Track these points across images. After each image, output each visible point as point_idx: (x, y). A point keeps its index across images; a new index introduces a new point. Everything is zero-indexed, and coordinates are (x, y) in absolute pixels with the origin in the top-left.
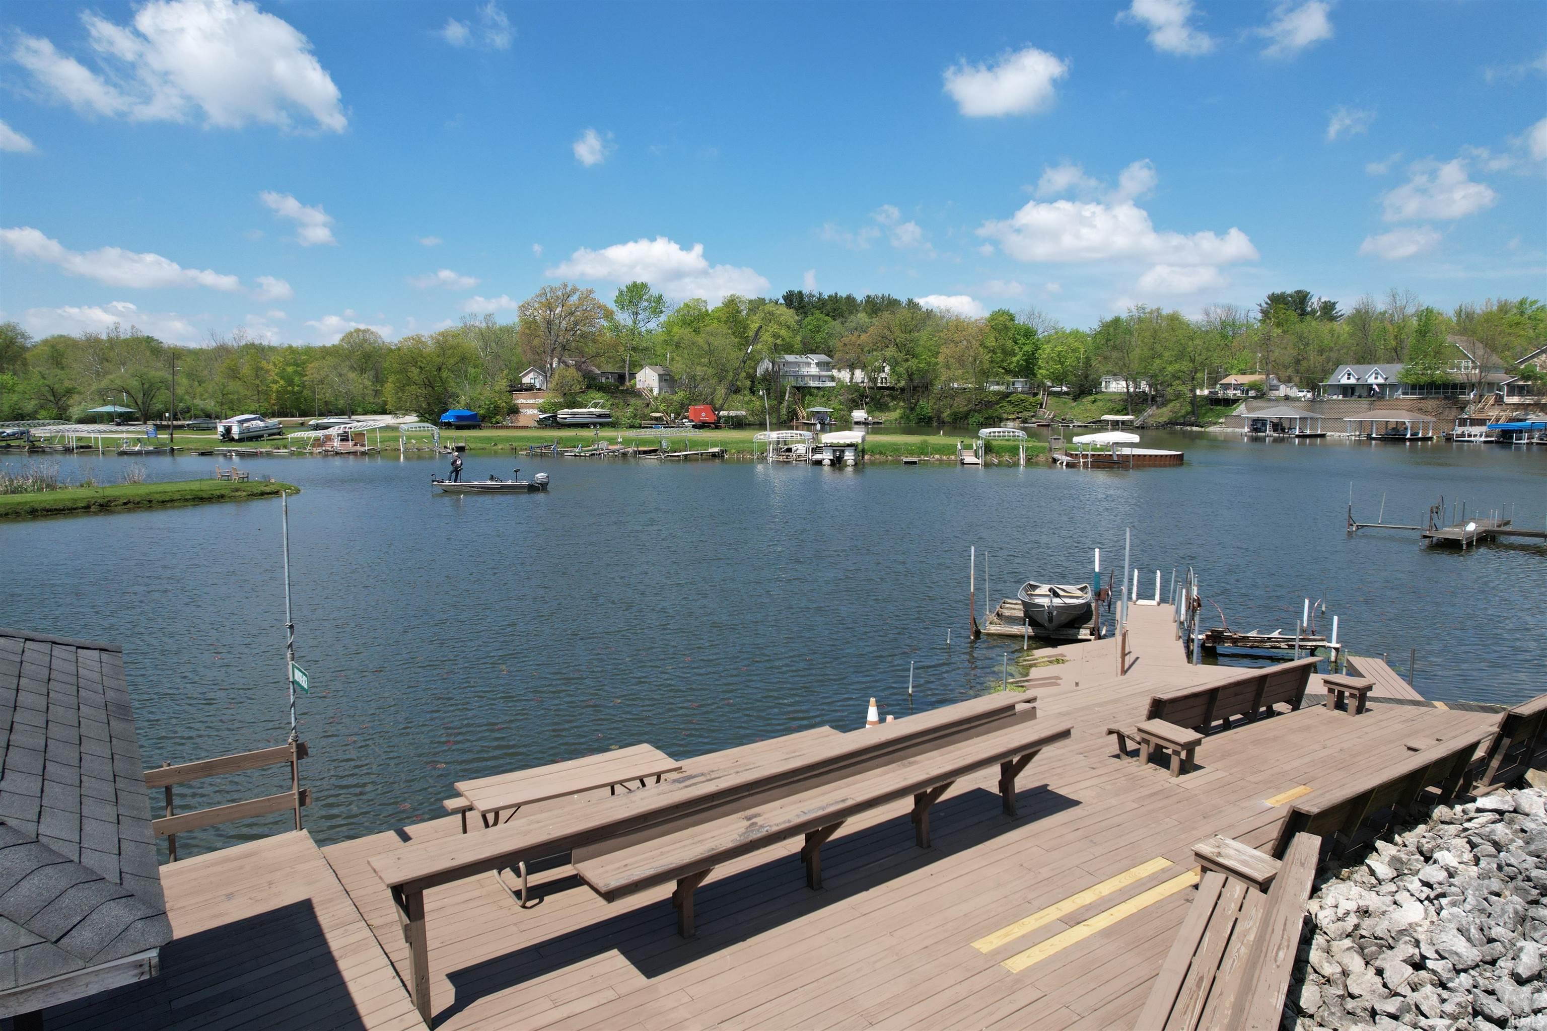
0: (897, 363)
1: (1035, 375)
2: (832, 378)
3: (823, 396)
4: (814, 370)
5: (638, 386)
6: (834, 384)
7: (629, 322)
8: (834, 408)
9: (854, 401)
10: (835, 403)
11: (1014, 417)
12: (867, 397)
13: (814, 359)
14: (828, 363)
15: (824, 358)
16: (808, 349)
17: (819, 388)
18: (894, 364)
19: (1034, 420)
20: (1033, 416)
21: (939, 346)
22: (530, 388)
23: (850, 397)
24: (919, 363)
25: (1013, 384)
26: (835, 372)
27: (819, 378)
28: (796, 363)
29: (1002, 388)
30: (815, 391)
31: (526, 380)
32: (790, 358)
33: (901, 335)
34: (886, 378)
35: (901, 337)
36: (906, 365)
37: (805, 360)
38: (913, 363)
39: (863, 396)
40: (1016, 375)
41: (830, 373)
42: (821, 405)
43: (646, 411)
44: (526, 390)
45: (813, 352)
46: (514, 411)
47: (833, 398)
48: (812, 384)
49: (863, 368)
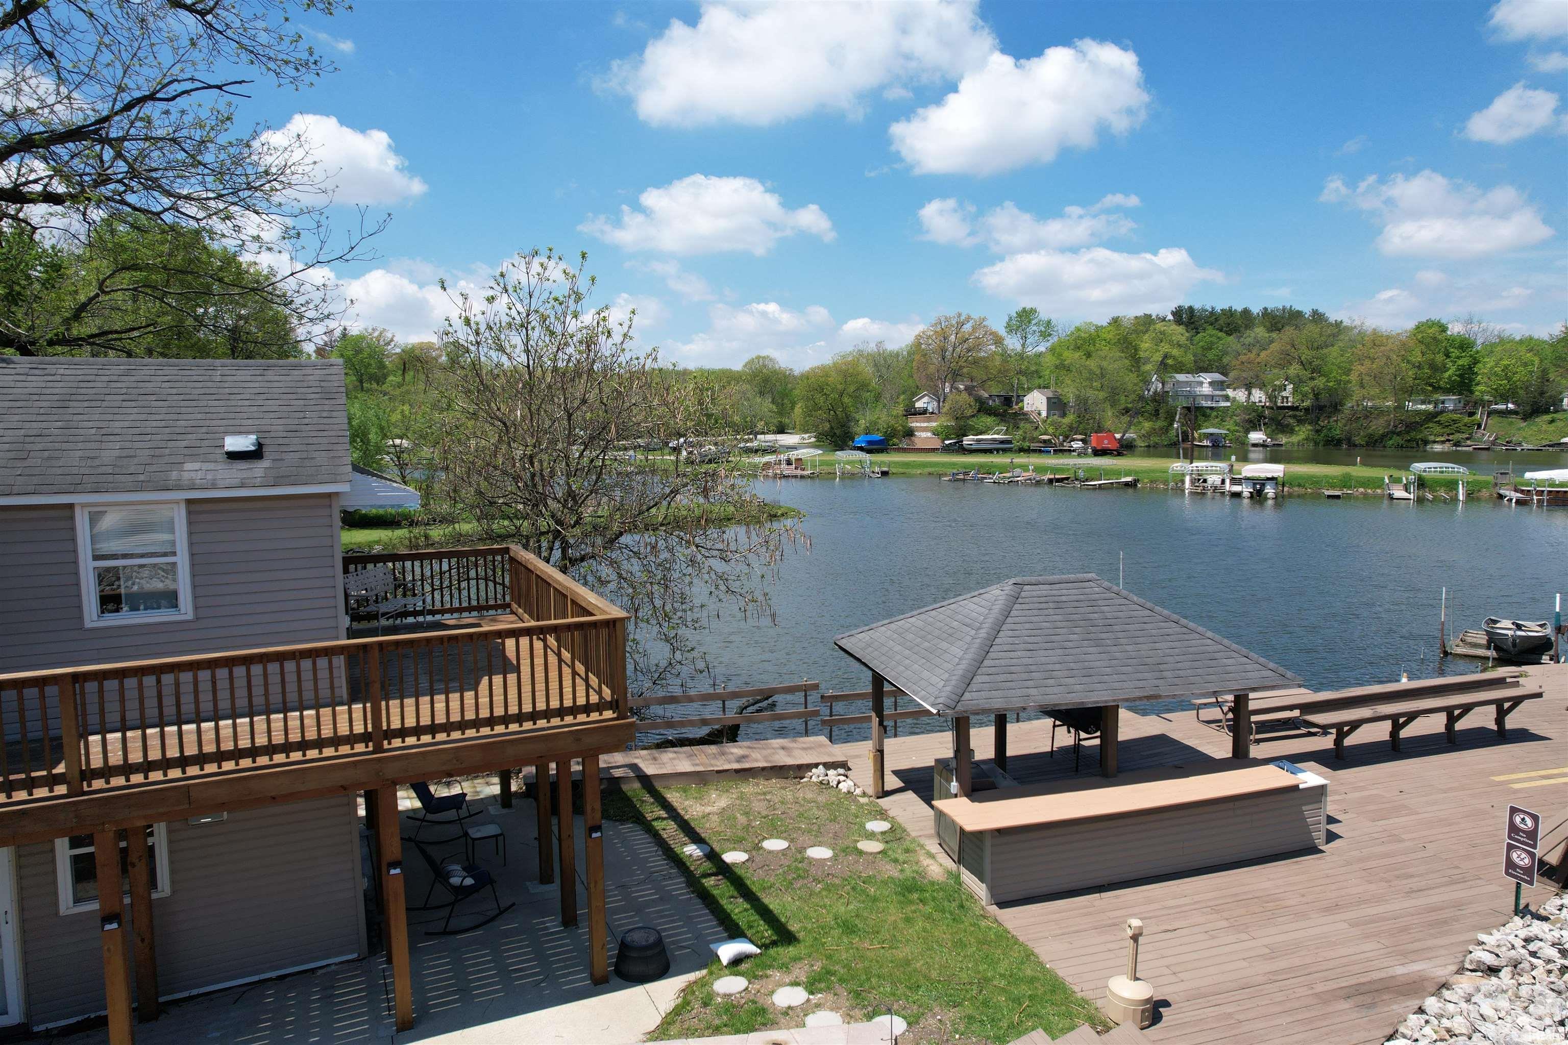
0: (1301, 381)
1: (1472, 392)
2: (1227, 398)
3: (1217, 417)
4: (1206, 389)
5: (1025, 409)
6: (1228, 404)
7: (1019, 348)
8: (1228, 430)
9: (1251, 421)
10: (1230, 424)
11: (1443, 439)
12: (1265, 418)
13: (1206, 378)
14: (1222, 382)
15: (1217, 377)
16: (1201, 368)
17: (1212, 408)
18: (1298, 383)
19: (1469, 442)
20: (1468, 439)
21: (1351, 362)
22: (924, 412)
23: (1247, 417)
24: (1327, 381)
25: (1443, 403)
26: (1230, 392)
27: (1212, 398)
28: (1187, 382)
29: (1430, 407)
30: (1208, 411)
31: (919, 405)
32: (1181, 377)
33: (1306, 351)
34: (1287, 398)
35: (1306, 354)
36: (1312, 384)
37: (1197, 379)
38: (1320, 382)
39: (1261, 416)
40: (1447, 391)
41: (1224, 393)
42: (1214, 426)
43: (1035, 434)
44: (920, 414)
45: (1206, 370)
46: (910, 433)
47: (1228, 419)
48: (1204, 404)
49: (1262, 386)
